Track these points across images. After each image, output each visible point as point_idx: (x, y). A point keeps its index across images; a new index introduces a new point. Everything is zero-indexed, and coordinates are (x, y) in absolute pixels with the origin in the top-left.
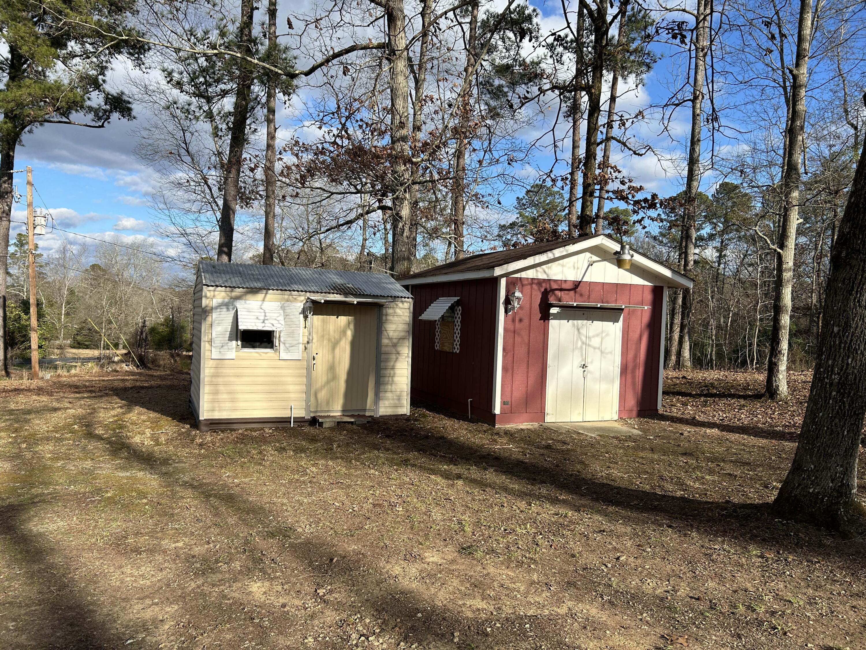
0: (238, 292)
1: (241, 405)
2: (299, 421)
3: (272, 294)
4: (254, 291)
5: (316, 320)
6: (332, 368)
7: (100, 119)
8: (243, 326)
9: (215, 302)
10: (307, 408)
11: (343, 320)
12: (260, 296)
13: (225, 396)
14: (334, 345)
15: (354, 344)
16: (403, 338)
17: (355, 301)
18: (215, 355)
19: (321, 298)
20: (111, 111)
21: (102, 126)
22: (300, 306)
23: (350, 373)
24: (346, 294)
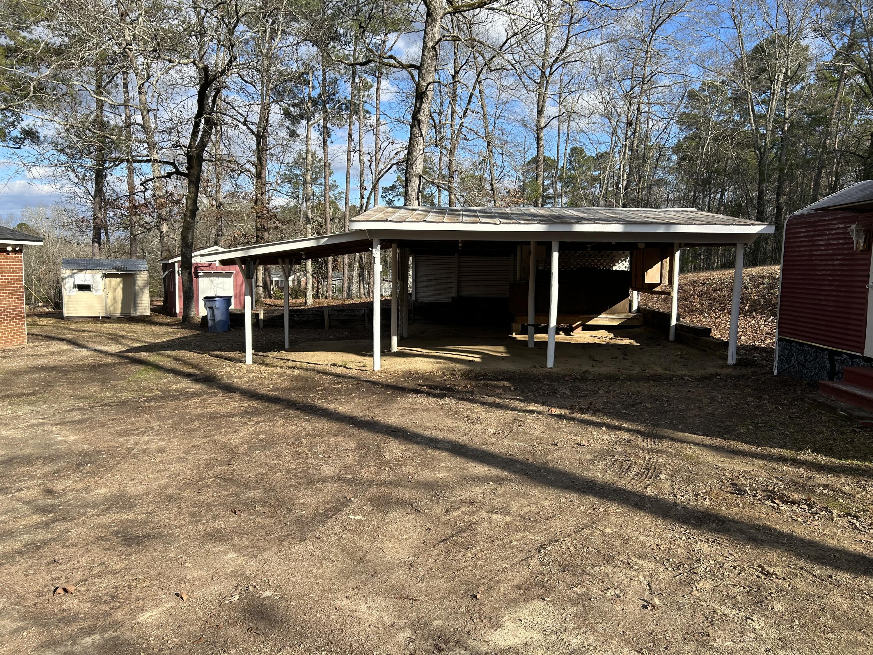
0: (75, 271)
1: (79, 312)
2: (102, 317)
3: (88, 271)
4: (81, 271)
5: (108, 280)
6: (115, 298)
7: (17, 143)
8: (76, 283)
9: (66, 275)
10: (106, 313)
11: (118, 280)
12: (84, 272)
13: (72, 309)
14: (115, 289)
15: (124, 289)
16: (145, 286)
17: (120, 273)
18: (68, 293)
19: (106, 272)
20: (25, 139)
21: (20, 148)
22: (101, 275)
23: (123, 300)
24: (118, 270)
